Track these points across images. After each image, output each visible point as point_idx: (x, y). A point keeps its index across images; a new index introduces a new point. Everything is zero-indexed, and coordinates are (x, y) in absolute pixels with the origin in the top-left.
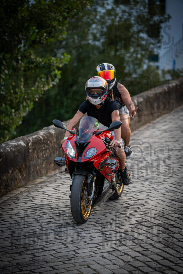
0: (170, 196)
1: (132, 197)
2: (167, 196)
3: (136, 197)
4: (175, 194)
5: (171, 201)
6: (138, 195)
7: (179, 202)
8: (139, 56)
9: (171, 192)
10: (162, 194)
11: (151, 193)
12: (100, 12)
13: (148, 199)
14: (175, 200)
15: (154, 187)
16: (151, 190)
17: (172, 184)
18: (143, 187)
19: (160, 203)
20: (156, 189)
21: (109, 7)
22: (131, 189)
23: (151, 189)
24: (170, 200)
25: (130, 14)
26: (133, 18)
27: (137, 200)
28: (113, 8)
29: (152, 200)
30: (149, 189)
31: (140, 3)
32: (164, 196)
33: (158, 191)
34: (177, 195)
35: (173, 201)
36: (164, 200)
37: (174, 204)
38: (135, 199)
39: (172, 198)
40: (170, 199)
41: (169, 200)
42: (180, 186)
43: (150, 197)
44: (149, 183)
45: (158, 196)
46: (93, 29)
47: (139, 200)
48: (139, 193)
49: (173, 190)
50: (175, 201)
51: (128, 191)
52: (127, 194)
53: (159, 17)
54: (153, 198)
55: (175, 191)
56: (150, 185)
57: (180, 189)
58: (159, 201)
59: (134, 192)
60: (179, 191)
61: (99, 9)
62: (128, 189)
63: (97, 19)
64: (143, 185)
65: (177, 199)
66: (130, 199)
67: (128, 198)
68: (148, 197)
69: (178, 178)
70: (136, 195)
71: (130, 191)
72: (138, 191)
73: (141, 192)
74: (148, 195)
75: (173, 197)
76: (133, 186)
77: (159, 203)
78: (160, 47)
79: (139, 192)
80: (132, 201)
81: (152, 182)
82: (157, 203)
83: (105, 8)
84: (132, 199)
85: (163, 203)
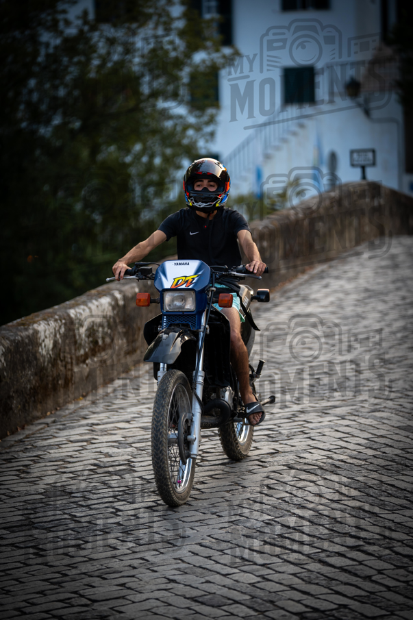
0: (189, 586)
1: (75, 592)
2: (180, 588)
3: (88, 592)
4: (203, 580)
5: (188, 603)
6: (94, 587)
7: (213, 606)
8: (157, 161)
9: (194, 573)
10: (167, 581)
11: (134, 579)
12: (47, 45)
13: (123, 597)
14: (200, 599)
15: (147, 558)
16: (134, 568)
17: (201, 545)
18: (114, 557)
19: (158, 612)
20: (152, 564)
21: (72, 31)
22: (76, 567)
23: (136, 563)
24: (188, 598)
25: (129, 49)
26: (137, 60)
27: (89, 602)
28: (81, 32)
29: (133, 602)
30: (130, 566)
31: (155, 18)
32: (170, 586)
33: (155, 569)
34: (210, 582)
35: (196, 601)
36: (170, 601)
37: (197, 613)
38: (84, 601)
39: (195, 593)
40: (188, 596)
41: (185, 598)
42: (221, 551)
43: (129, 592)
44: (134, 545)
45: (154, 588)
46: (31, 92)
47: (94, 601)
48: (98, 579)
49: (200, 567)
50: (203, 603)
51: (67, 572)
52: (63, 585)
53: (209, 54)
54: (139, 595)
55: (204, 568)
56: (134, 552)
57: (222, 561)
58: (155, 605)
59: (83, 576)
60: (218, 567)
61: (45, 37)
62: (68, 565)
63: (39, 64)
64: (114, 552)
65: (210, 593)
66: (69, 599)
67: (62, 596)
68: (125, 592)
69: (221, 525)
70: (87, 585)
71: (74, 572)
72: (97, 573)
73: (105, 576)
74: (123, 585)
75: (197, 588)
76: (85, 557)
77: (153, 610)
78: (212, 134)
79: (98, 576)
80: (73, 606)
81: (141, 542)
82: (148, 610)
83: (61, 33)
84: (74, 602)
85: (165, 611)
